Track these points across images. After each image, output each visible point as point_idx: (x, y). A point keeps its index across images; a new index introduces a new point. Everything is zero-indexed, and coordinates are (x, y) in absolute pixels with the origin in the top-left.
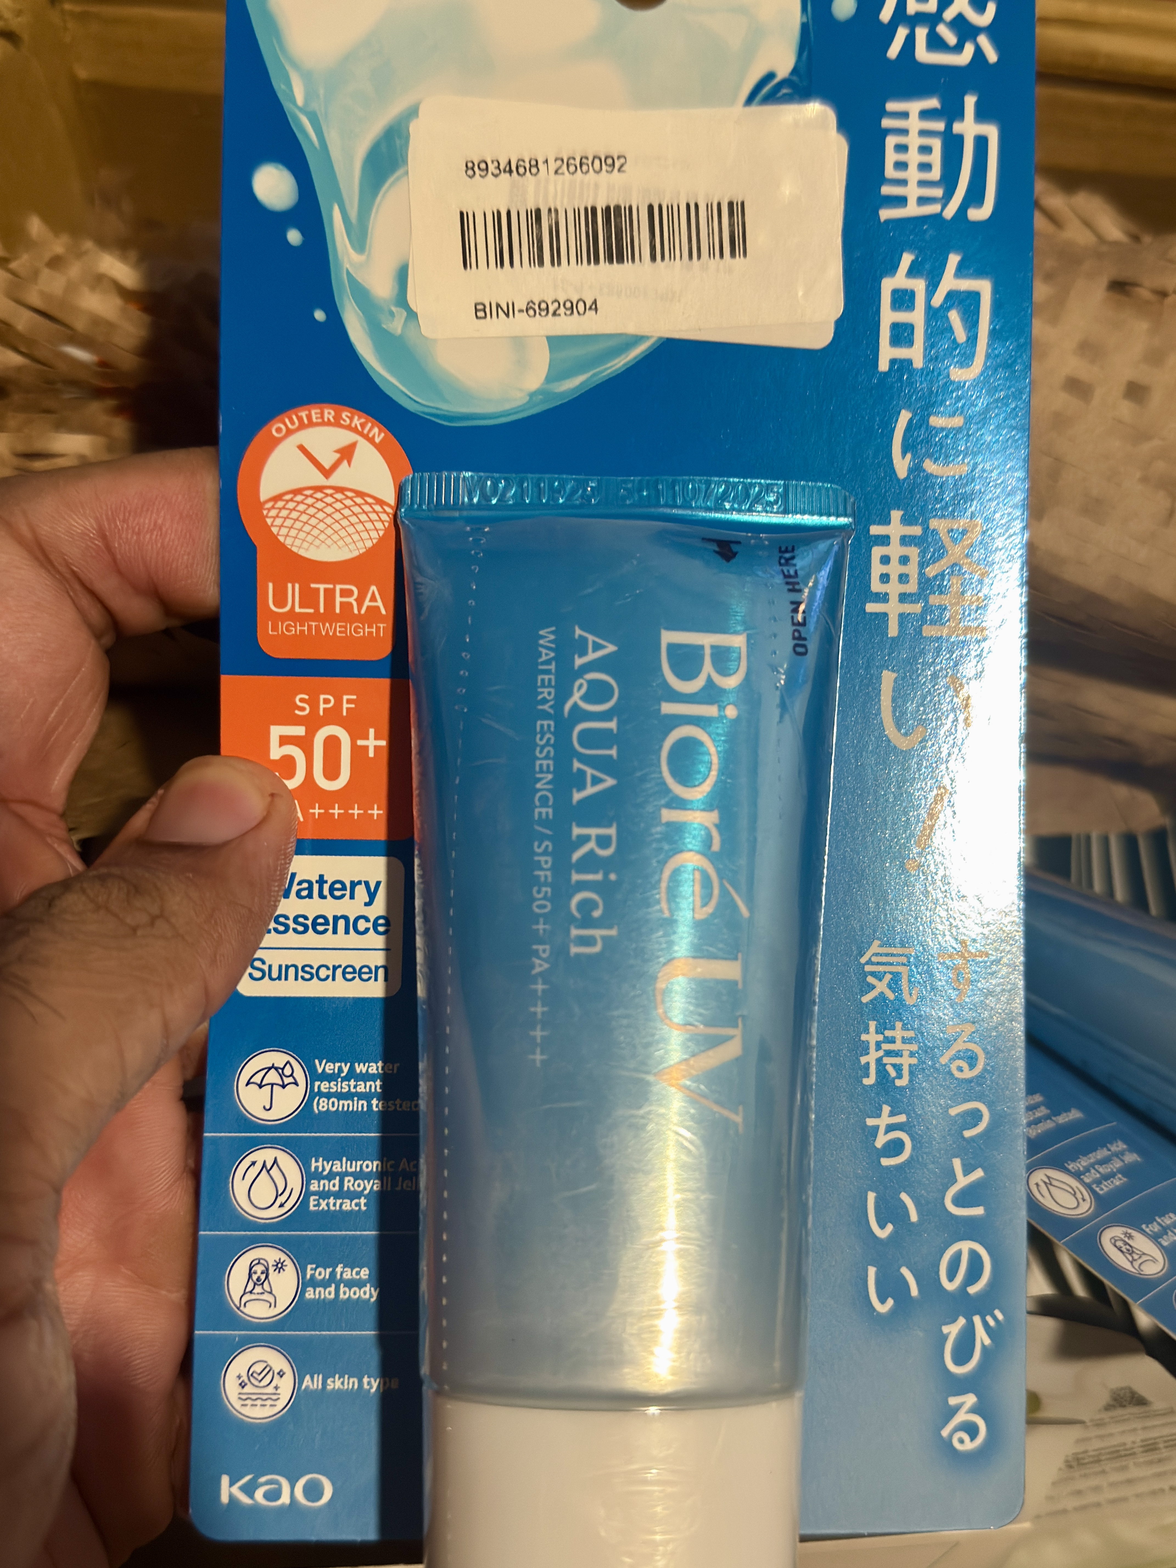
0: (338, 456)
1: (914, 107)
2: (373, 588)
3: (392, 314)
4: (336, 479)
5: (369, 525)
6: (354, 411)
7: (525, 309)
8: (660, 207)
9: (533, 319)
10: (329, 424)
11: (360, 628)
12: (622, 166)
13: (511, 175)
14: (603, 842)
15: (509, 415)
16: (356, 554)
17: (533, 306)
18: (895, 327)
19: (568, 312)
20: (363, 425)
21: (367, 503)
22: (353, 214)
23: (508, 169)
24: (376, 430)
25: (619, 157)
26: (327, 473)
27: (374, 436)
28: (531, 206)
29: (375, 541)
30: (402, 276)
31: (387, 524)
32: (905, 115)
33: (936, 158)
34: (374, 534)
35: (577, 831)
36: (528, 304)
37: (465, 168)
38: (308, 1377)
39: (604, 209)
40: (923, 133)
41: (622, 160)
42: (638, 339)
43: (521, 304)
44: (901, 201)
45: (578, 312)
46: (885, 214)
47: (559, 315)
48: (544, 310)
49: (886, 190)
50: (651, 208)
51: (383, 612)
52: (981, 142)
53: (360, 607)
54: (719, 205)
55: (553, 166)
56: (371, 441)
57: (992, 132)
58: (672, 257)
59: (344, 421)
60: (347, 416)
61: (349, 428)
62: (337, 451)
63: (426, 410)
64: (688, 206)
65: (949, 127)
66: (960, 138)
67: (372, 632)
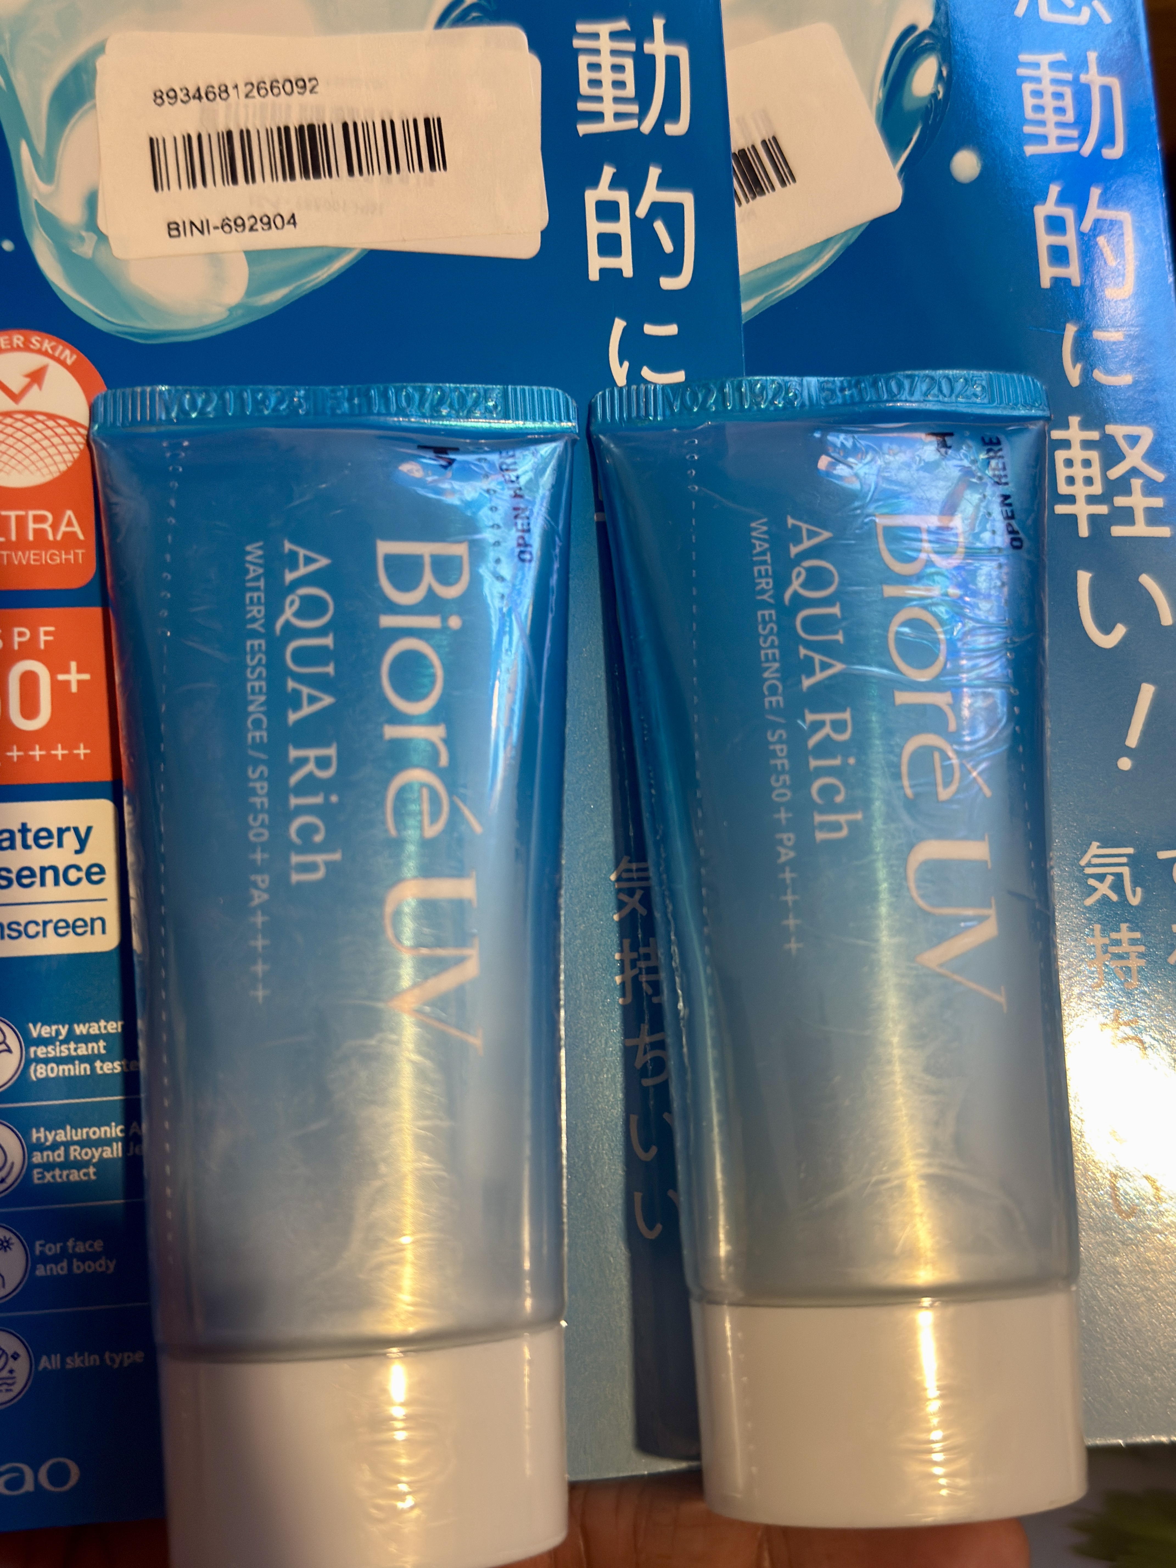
0: (27, 380)
1: (604, 29)
2: (69, 513)
3: (82, 239)
4: (26, 404)
5: (62, 448)
6: (44, 334)
7: (219, 225)
8: (355, 124)
9: (228, 235)
10: (18, 349)
11: (55, 554)
12: (314, 87)
13: (200, 101)
14: (323, 763)
15: (208, 330)
16: (48, 478)
17: (229, 223)
18: (601, 237)
19: (266, 227)
20: (54, 349)
21: (59, 425)
22: (41, 148)
23: (197, 95)
24: (67, 352)
25: (310, 80)
26: (15, 397)
27: (66, 358)
28: (222, 128)
29: (69, 464)
30: (91, 202)
31: (82, 446)
32: (596, 36)
33: (629, 76)
34: (68, 457)
35: (294, 753)
36: (224, 220)
37: (153, 97)
38: (44, 1359)
39: (297, 128)
40: (614, 53)
41: (314, 82)
42: (340, 251)
43: (215, 221)
44: (598, 116)
45: (276, 227)
46: (583, 129)
47: (257, 230)
48: (239, 226)
49: (582, 106)
50: (345, 126)
51: (81, 537)
52: (672, 62)
53: (55, 534)
54: (415, 121)
55: (243, 90)
56: (63, 363)
57: (682, 52)
58: (370, 171)
59: (34, 345)
60: (37, 341)
61: (39, 352)
62: (28, 376)
63: (120, 329)
64: (383, 123)
65: (640, 47)
66: (652, 58)
67: (70, 559)
